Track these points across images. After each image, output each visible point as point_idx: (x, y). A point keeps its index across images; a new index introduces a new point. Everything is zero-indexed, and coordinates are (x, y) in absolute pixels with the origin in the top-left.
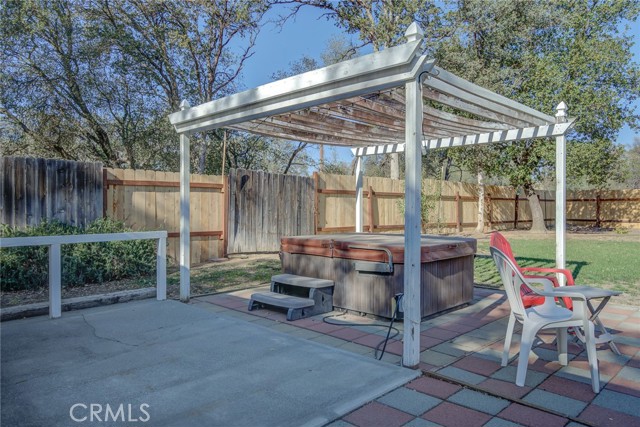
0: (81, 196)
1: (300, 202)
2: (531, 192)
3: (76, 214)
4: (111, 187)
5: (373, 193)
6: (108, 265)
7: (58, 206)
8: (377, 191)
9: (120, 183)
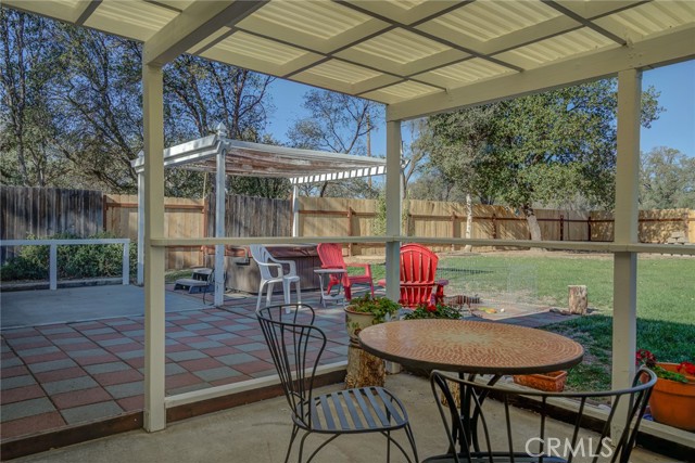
0: (86, 215)
1: (275, 221)
2: (530, 212)
3: (82, 228)
4: (110, 209)
5: (353, 213)
6: (101, 265)
7: (70, 222)
8: (357, 211)
9: (119, 205)
